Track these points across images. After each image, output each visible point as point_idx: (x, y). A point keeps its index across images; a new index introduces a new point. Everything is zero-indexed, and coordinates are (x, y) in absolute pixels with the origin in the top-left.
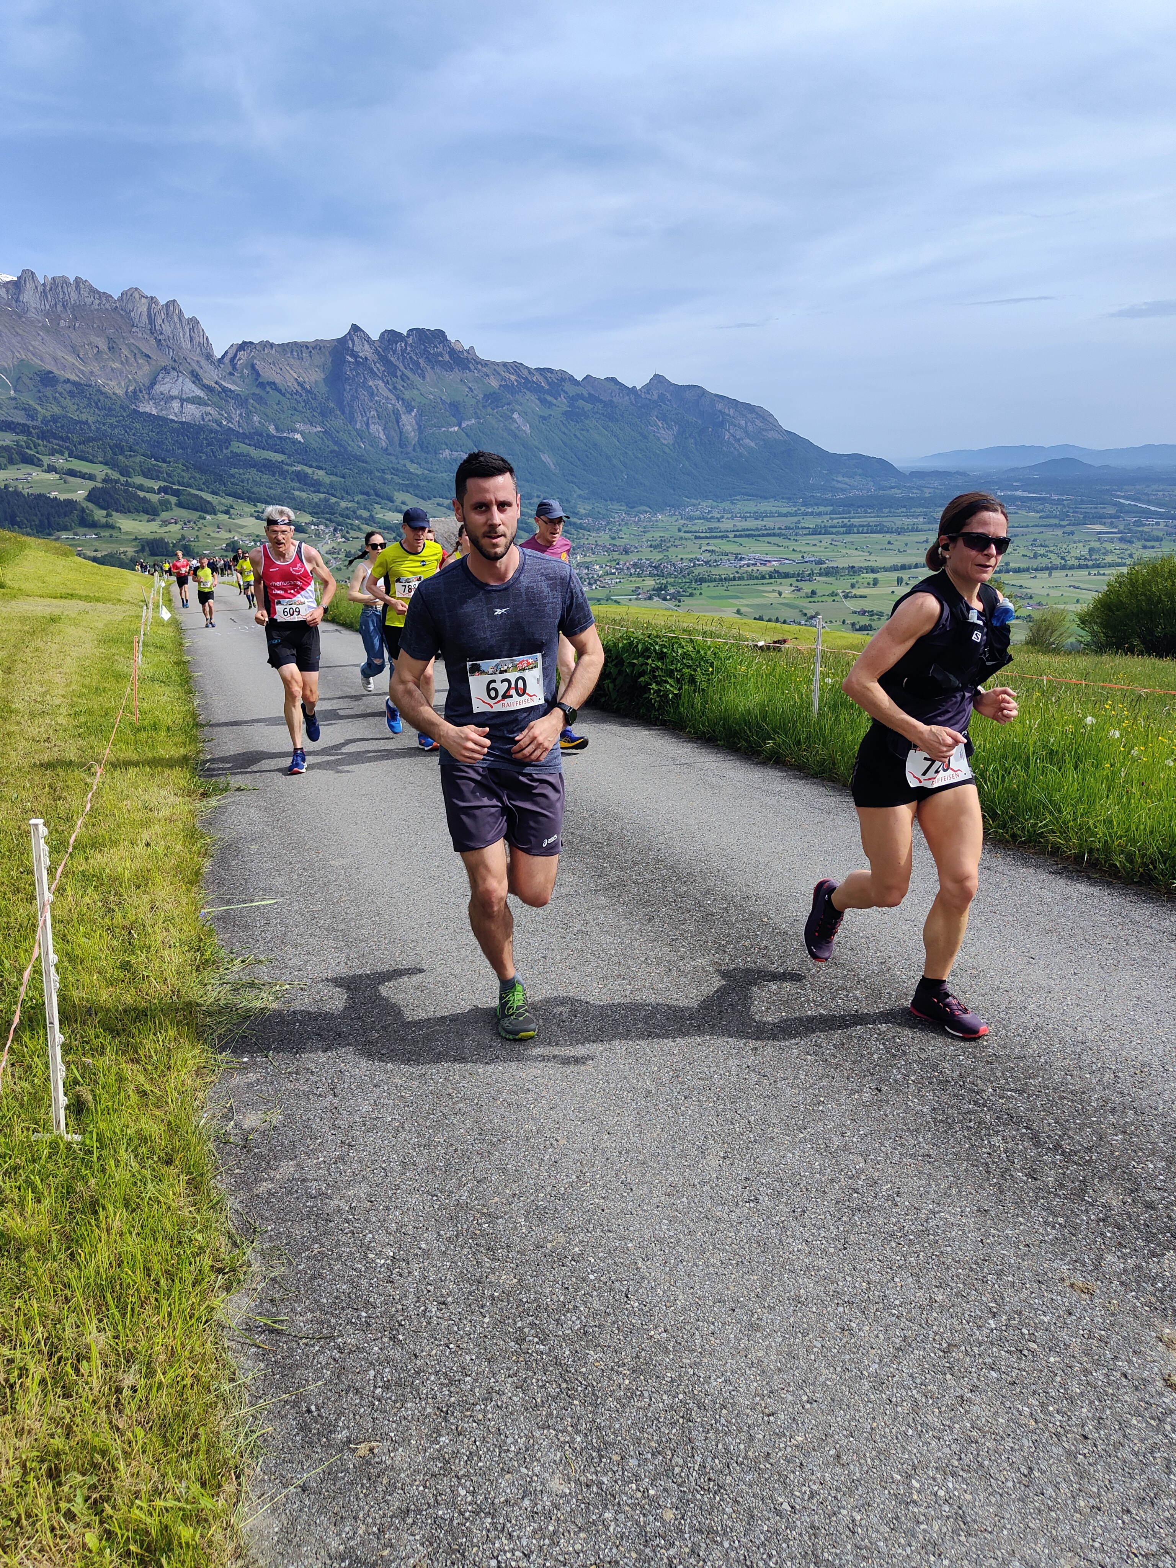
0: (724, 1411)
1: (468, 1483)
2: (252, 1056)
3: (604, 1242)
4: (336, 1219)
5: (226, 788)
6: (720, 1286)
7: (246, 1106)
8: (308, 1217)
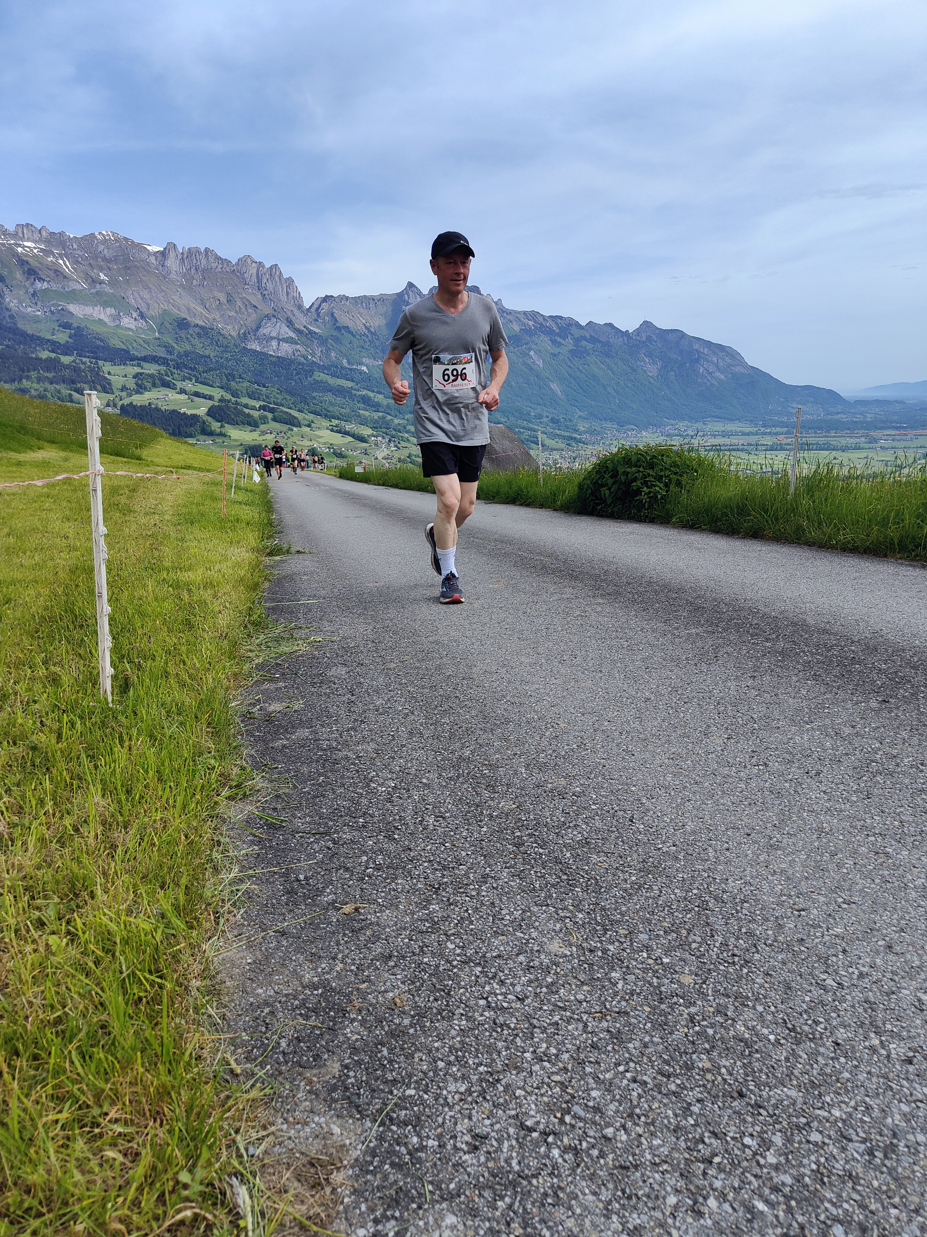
0: (745, 904)
1: (457, 941)
2: (283, 674)
3: (606, 785)
4: (343, 763)
5: (288, 552)
6: (733, 818)
7: (273, 699)
8: (317, 761)
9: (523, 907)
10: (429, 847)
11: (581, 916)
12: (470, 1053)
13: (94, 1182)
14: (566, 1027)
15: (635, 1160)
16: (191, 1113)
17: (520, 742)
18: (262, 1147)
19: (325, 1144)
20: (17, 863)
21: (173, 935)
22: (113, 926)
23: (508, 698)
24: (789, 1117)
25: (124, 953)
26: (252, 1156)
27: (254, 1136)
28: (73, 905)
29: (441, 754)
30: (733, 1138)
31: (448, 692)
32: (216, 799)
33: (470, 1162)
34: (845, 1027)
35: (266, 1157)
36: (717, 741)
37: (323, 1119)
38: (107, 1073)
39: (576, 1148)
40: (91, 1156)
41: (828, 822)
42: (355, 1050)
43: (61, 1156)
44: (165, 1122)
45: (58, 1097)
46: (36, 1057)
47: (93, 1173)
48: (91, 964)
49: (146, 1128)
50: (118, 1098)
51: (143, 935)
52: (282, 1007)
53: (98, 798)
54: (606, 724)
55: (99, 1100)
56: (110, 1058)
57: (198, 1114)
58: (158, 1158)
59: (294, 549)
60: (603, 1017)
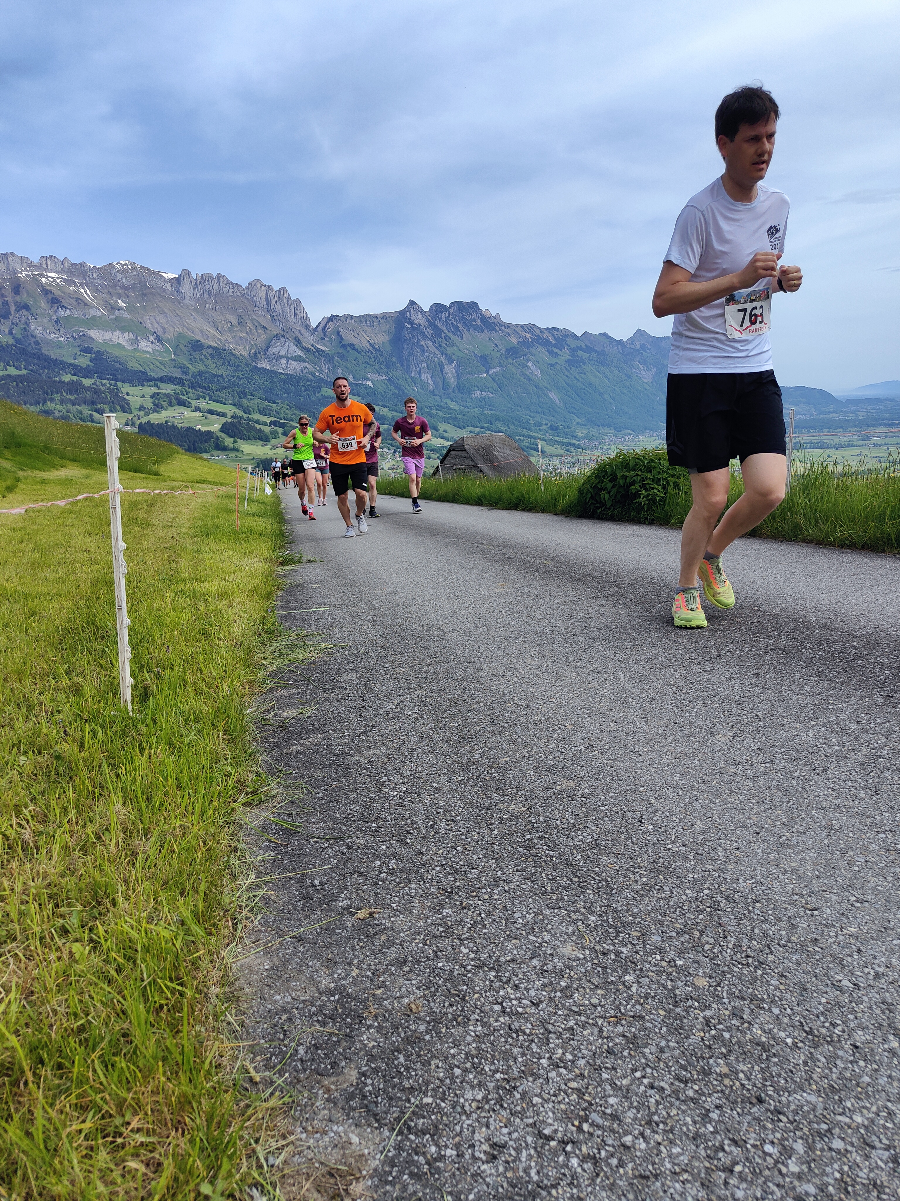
0: (757, 904)
1: (471, 945)
2: (296, 681)
3: (614, 786)
4: (355, 767)
5: (299, 561)
6: (741, 817)
7: (287, 706)
8: (330, 767)
9: (535, 910)
10: (441, 851)
11: (593, 918)
12: (486, 1060)
13: (116, 1193)
14: (581, 1032)
15: (655, 1169)
16: (212, 1122)
17: (527, 745)
18: (282, 1157)
19: (344, 1153)
20: (41, 871)
21: (193, 942)
22: (134, 934)
23: (515, 701)
24: (810, 1122)
25: (145, 960)
26: (272, 1166)
27: (274, 1145)
28: (96, 912)
29: (451, 758)
30: (754, 1146)
31: (456, 696)
32: (233, 805)
33: (488, 1172)
34: (863, 1029)
35: (286, 1167)
36: (723, 738)
37: (341, 1128)
38: (129, 1082)
39: (594, 1157)
40: (113, 1167)
41: (837, 819)
42: (372, 1058)
43: (85, 1167)
44: (186, 1132)
45: (81, 1107)
46: (60, 1066)
47: (116, 1184)
48: (113, 973)
49: (168, 1137)
50: (140, 1107)
51: (163, 943)
52: (299, 1013)
53: (119, 807)
54: (612, 725)
55: (121, 1110)
56: (132, 1067)
57: (219, 1123)
58: (180, 1169)
59: (305, 559)
60: (618, 1022)
